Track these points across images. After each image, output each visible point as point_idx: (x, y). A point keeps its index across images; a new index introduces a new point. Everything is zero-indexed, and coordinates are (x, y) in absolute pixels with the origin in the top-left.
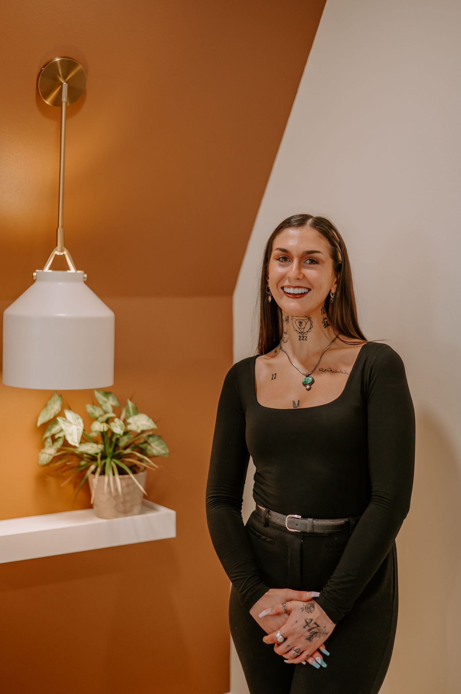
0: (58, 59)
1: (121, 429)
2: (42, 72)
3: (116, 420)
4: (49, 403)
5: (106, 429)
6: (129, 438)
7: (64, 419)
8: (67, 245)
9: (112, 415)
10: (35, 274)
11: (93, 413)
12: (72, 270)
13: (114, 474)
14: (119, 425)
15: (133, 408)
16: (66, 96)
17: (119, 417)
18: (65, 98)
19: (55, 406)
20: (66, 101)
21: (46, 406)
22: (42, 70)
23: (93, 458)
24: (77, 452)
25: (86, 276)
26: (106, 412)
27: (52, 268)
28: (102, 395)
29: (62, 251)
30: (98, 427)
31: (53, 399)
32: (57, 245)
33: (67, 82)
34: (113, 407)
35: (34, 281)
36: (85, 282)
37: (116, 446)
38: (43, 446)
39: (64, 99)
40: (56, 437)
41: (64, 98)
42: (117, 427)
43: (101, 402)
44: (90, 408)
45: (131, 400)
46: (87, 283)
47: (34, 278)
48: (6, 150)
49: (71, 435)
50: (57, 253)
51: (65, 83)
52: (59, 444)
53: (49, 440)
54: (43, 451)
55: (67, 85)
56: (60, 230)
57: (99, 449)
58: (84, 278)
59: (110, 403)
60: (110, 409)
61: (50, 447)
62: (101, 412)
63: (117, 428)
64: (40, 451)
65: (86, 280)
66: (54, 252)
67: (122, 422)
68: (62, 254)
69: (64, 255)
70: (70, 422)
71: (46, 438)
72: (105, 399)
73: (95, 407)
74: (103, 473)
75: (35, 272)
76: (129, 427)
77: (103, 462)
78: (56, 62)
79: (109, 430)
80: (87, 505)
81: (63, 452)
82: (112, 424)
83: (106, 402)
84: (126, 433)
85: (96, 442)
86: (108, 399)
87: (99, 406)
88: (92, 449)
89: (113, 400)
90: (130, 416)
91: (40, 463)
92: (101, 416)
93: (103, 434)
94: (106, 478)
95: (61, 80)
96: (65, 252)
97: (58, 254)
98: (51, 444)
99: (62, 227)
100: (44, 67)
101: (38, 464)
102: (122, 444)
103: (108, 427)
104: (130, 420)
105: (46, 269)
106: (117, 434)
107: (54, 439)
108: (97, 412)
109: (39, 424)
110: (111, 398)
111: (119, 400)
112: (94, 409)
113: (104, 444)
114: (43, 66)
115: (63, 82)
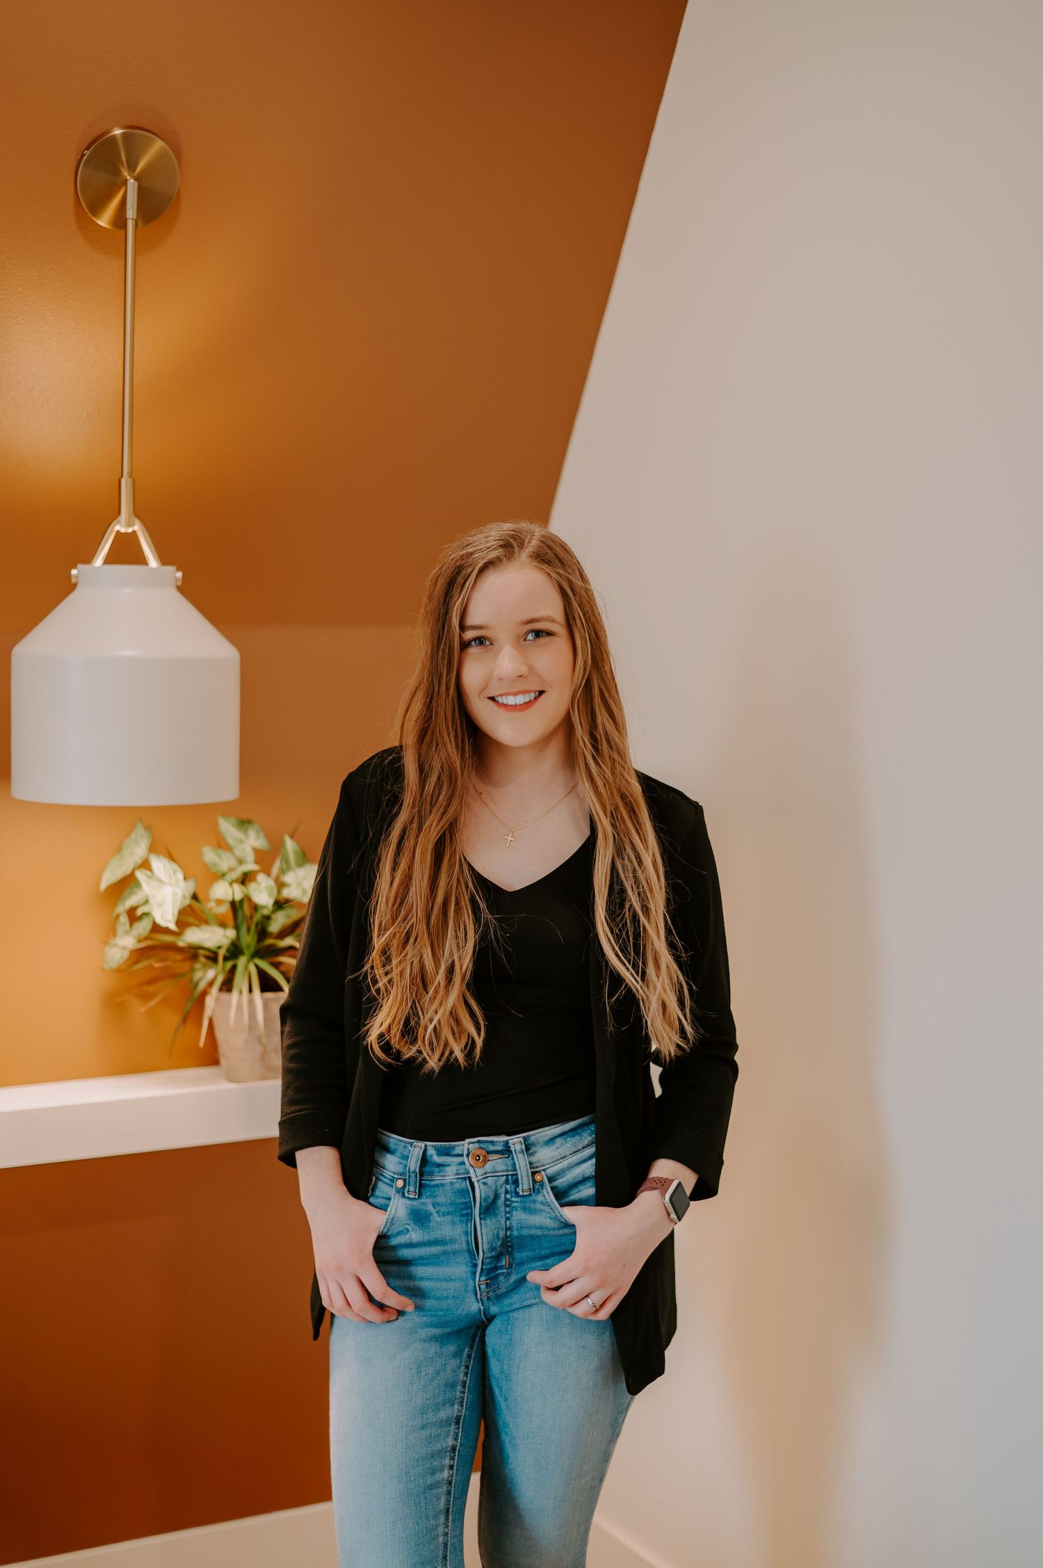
0: (118, 132)
1: (270, 896)
2: (85, 158)
3: (261, 877)
4: (125, 844)
5: (238, 897)
6: (288, 916)
7: (148, 873)
8: (139, 512)
9: (251, 866)
10: (74, 572)
11: (215, 865)
12: (153, 562)
13: (250, 990)
14: (266, 888)
15: (296, 854)
16: (135, 207)
17: (268, 872)
18: (133, 210)
19: (138, 847)
20: (135, 217)
21: (119, 849)
22: (85, 155)
23: (213, 957)
24: (181, 944)
25: (179, 575)
26: (241, 862)
27: (110, 560)
28: (233, 825)
29: (129, 524)
30: (223, 891)
31: (133, 836)
32: (119, 513)
33: (136, 179)
34: (257, 851)
35: (74, 586)
36: (179, 589)
37: (262, 933)
38: (113, 932)
39: (131, 213)
40: (139, 912)
41: (131, 211)
42: (260, 892)
43: (231, 842)
44: (209, 855)
45: (292, 837)
46: (183, 589)
47: (73, 580)
48: (19, 319)
49: (161, 905)
50: (119, 527)
51: (132, 181)
52: (143, 927)
53: (124, 919)
54: (112, 942)
55: (136, 183)
56: (127, 482)
57: (227, 937)
58: (177, 579)
59: (253, 841)
60: (250, 856)
61: (127, 933)
62: (233, 863)
63: (262, 894)
64: (106, 943)
65: (180, 583)
66: (114, 526)
67: (271, 882)
68: (130, 530)
69: (134, 532)
70: (160, 881)
71: (118, 917)
72: (239, 835)
73: (221, 852)
74: (227, 986)
75: (75, 567)
76: (286, 893)
77: (229, 964)
78: (114, 138)
79: (247, 898)
80: (210, 1057)
81: (149, 943)
82: (252, 887)
83: (241, 842)
84: (280, 904)
85: (223, 925)
86: (247, 836)
87: (229, 849)
88: (214, 937)
89: (258, 837)
90: (289, 869)
91: (106, 967)
92: (231, 869)
93: (235, 906)
94: (235, 995)
95: (126, 173)
96: (137, 527)
97: (123, 530)
98: (127, 926)
99: (131, 475)
100: (87, 149)
101: (103, 969)
102: (274, 927)
103: (242, 891)
104: (288, 878)
105: (99, 561)
106: (262, 907)
107: (133, 916)
108: (225, 862)
109: (103, 886)
110: (252, 833)
111: (269, 838)
112: (219, 856)
113: (237, 927)
114: (85, 146)
115: (128, 178)
